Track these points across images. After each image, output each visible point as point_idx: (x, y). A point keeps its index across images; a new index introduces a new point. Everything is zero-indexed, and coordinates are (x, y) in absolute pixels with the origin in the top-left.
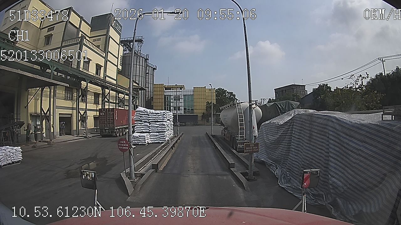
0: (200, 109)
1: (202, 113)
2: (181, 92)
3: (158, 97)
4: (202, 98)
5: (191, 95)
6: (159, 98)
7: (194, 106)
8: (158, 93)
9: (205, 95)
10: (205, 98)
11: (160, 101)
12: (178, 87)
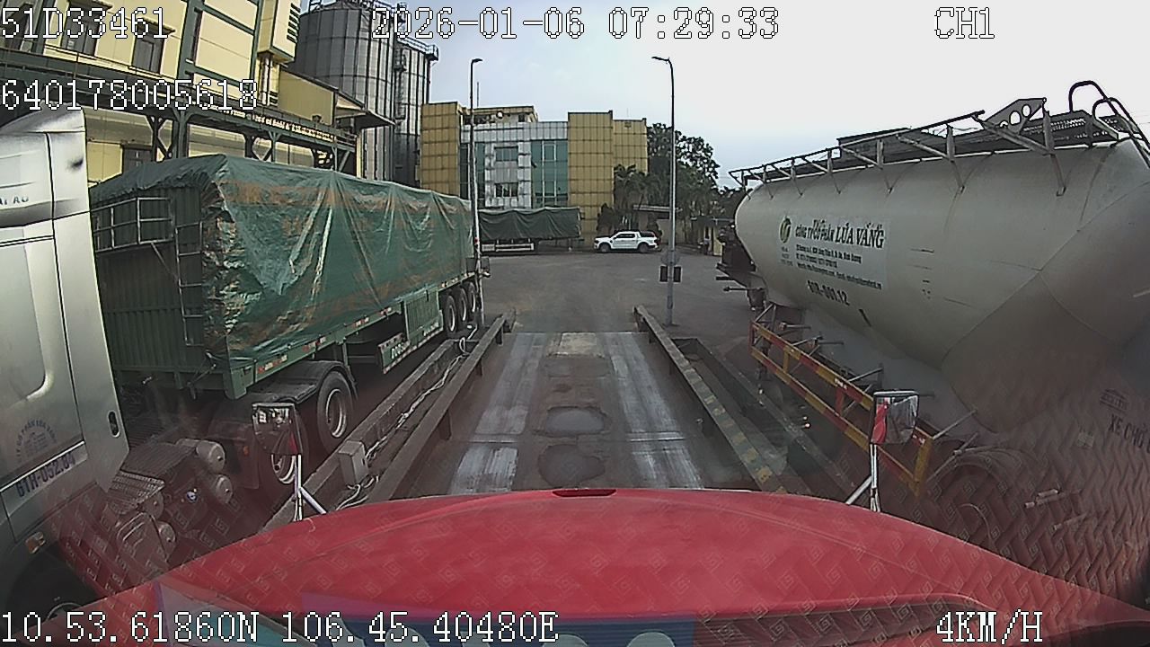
0: (591, 193)
1: (597, 206)
2: (522, 128)
3: (438, 149)
4: (600, 151)
5: (557, 140)
6: (440, 153)
7: (571, 180)
8: (439, 135)
9: (611, 140)
10: (611, 153)
11: (446, 166)
12: (513, 114)
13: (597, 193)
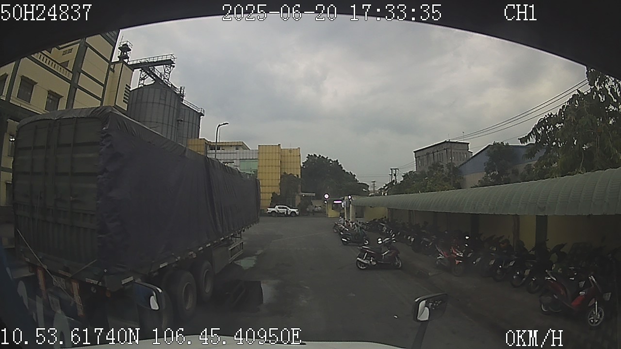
0: (269, 186)
1: (271, 193)
2: (236, 153)
4: (274, 165)
5: (253, 159)
12: (234, 146)
13: (272, 186)
